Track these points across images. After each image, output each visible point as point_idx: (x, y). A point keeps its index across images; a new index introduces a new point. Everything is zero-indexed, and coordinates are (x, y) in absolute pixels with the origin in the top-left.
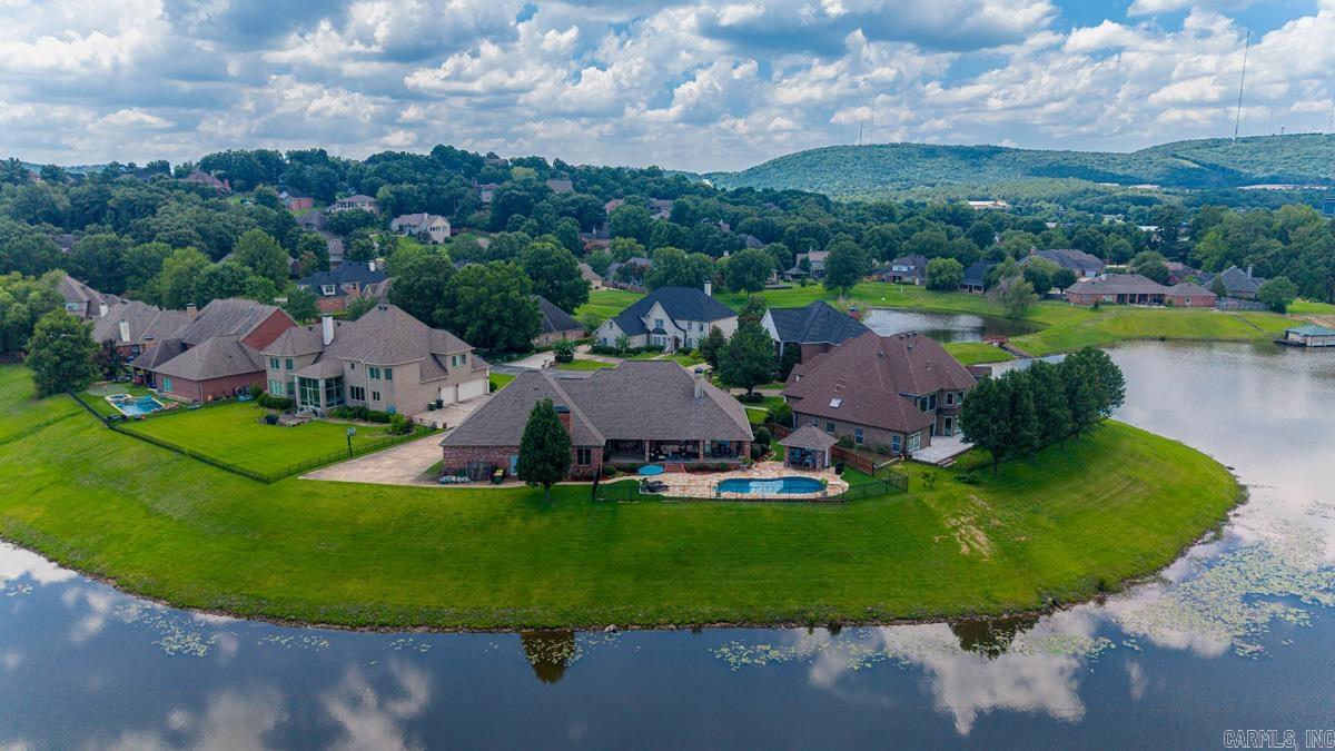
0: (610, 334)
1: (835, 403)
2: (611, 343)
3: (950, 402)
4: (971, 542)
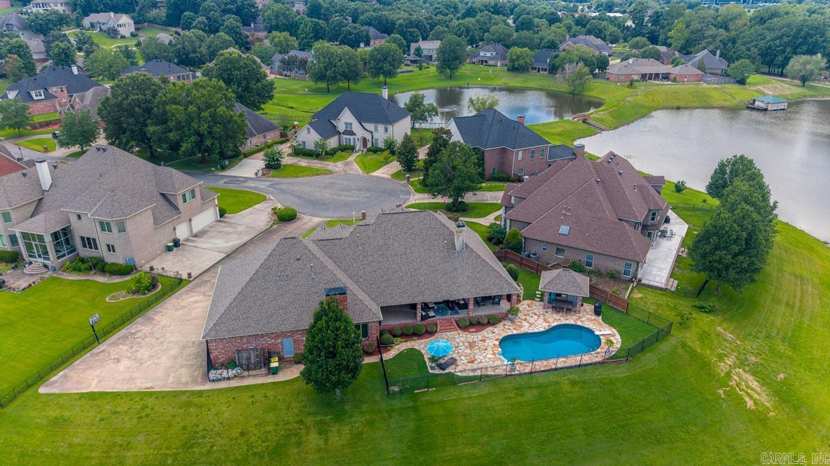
1: (564, 229)
2: (310, 146)
4: (749, 391)
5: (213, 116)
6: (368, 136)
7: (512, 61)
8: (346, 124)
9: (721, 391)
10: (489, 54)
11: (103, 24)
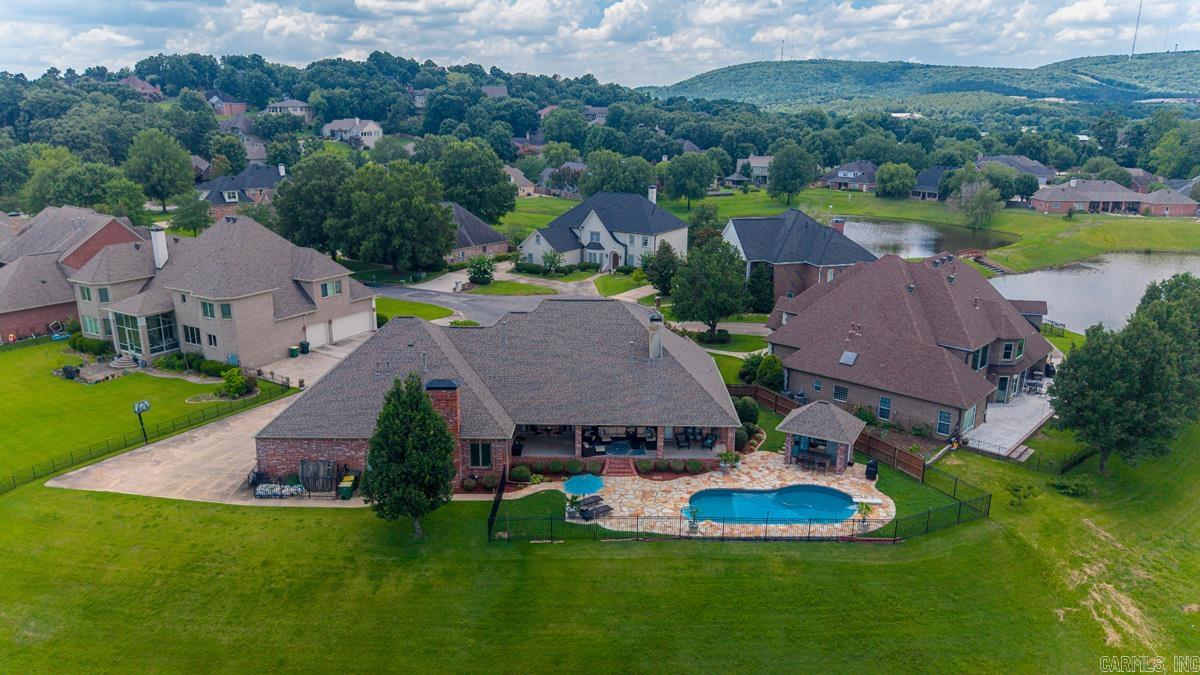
0: (537, 249)
1: (848, 357)
2: (538, 260)
3: (1007, 355)
5: (407, 208)
6: (620, 251)
7: (883, 181)
8: (592, 234)
9: (1061, 612)
10: (851, 175)
11: (346, 132)
